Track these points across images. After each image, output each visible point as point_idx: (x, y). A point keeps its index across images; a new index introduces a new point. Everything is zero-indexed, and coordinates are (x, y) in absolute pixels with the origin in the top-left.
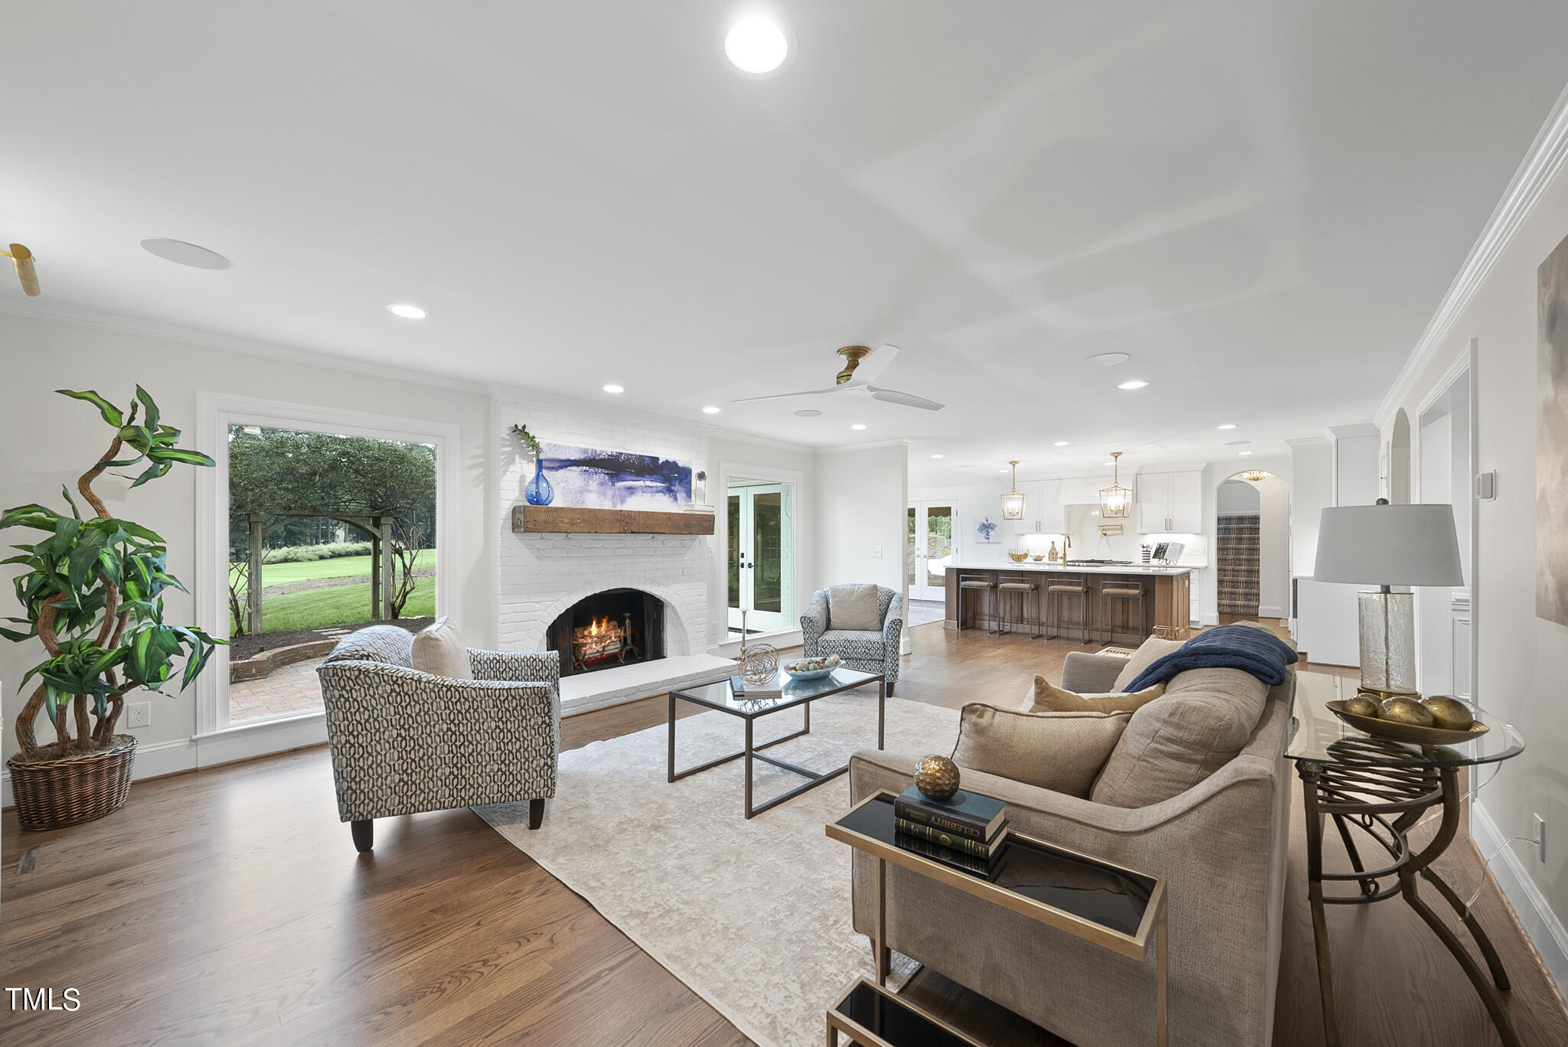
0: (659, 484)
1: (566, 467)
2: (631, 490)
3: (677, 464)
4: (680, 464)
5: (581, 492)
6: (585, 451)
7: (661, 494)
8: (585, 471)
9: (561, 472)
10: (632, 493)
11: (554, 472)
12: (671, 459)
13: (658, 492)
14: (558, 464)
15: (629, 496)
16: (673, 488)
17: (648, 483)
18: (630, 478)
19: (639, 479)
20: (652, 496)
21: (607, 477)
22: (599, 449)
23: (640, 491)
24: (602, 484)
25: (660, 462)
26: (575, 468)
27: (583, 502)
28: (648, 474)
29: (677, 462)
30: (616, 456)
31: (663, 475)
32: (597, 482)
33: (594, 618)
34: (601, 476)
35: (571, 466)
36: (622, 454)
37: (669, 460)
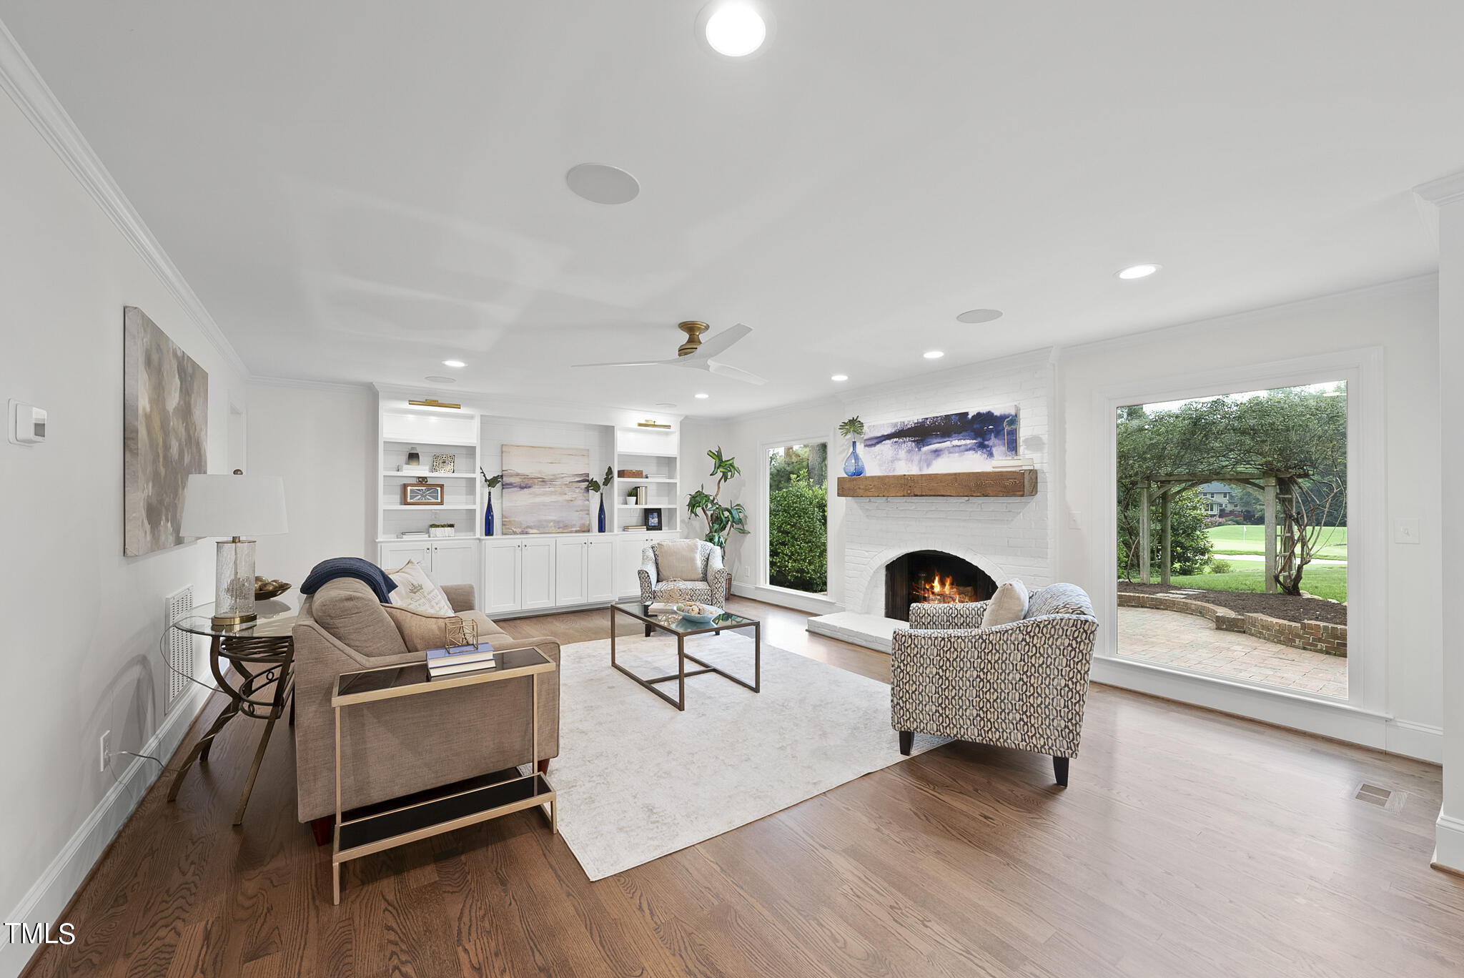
0: (968, 442)
1: (881, 442)
2: (937, 453)
3: (993, 414)
4: (997, 413)
5: (892, 461)
6: (896, 425)
7: (971, 452)
8: (896, 442)
9: (878, 446)
10: (938, 456)
11: (873, 448)
12: (984, 410)
13: (967, 450)
14: (876, 441)
15: (934, 459)
16: (986, 443)
17: (956, 442)
18: (935, 441)
19: (945, 440)
20: (960, 456)
21: (913, 444)
22: (906, 420)
23: (947, 453)
24: (909, 451)
25: (970, 416)
26: (888, 441)
27: (894, 470)
28: (955, 433)
29: (993, 411)
30: (922, 422)
31: (974, 430)
32: (905, 450)
33: (936, 573)
34: (908, 444)
35: (885, 440)
36: (927, 419)
37: (982, 412)
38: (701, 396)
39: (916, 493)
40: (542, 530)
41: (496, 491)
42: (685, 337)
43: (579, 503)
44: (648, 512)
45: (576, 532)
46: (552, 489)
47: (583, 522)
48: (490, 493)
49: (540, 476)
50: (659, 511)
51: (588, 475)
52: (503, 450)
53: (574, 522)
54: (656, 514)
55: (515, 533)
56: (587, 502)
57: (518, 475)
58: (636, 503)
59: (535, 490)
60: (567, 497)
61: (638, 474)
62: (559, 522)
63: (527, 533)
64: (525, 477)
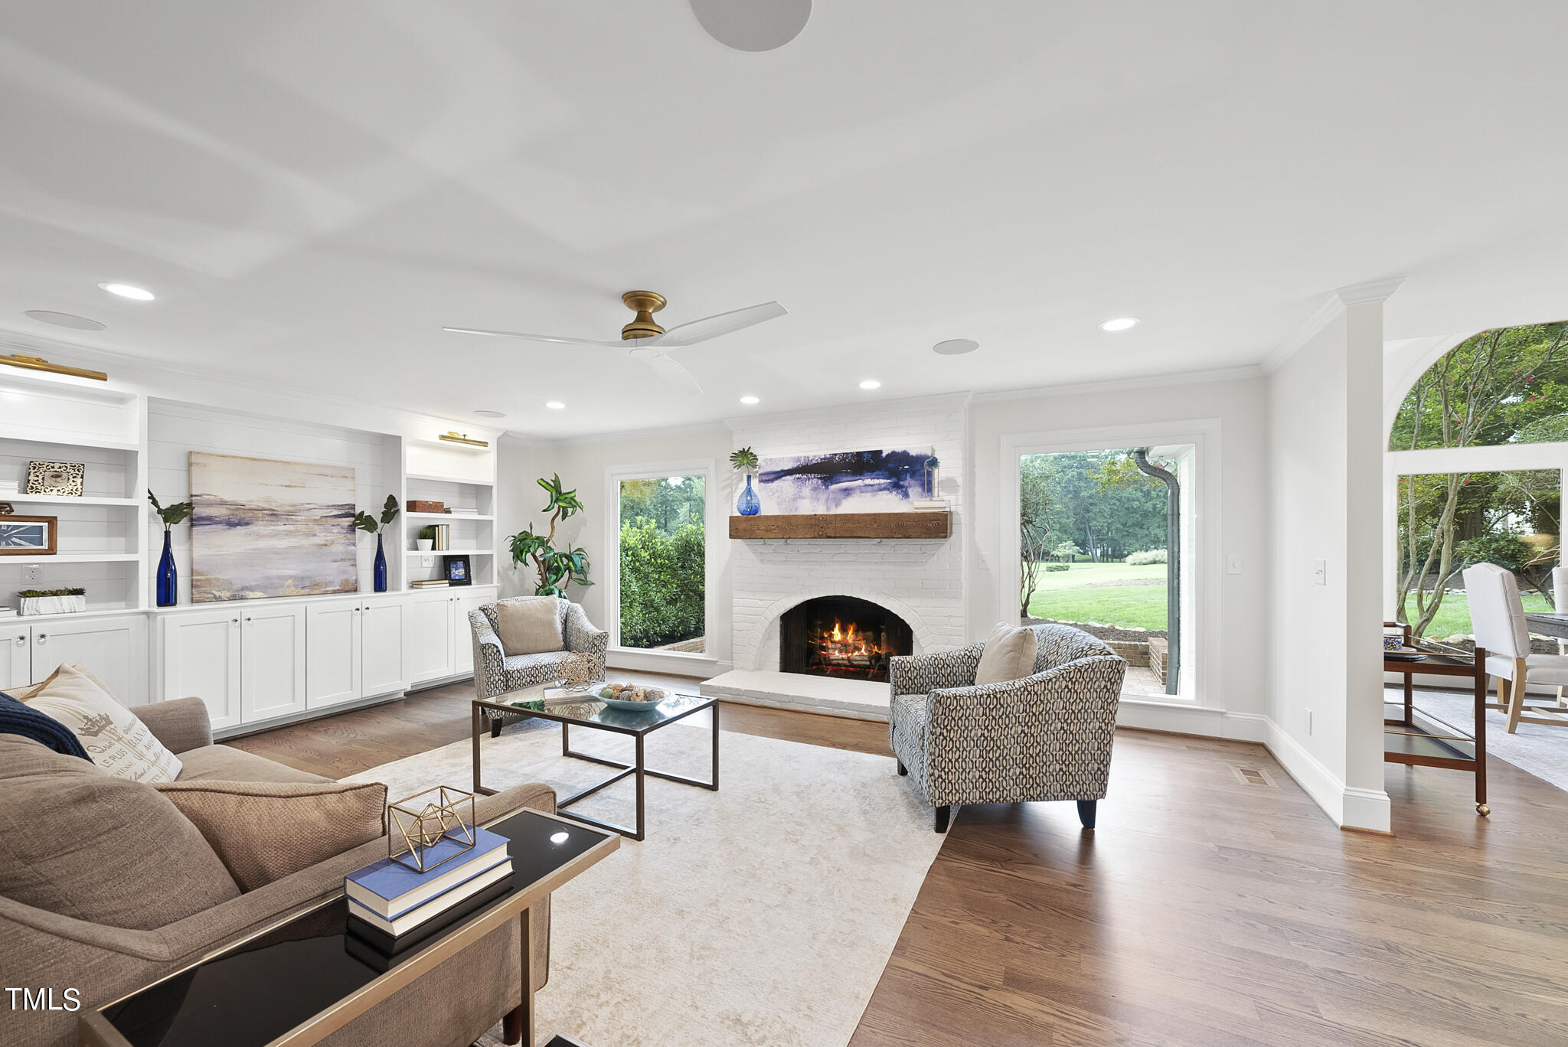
0: (882, 481)
1: (780, 477)
2: (847, 492)
3: (908, 454)
4: (913, 453)
5: (794, 500)
6: (798, 459)
7: (885, 492)
8: (798, 478)
9: (777, 483)
10: (848, 495)
11: (770, 484)
12: (899, 449)
13: (881, 490)
14: (773, 476)
15: (844, 498)
16: (902, 483)
17: (868, 481)
18: (845, 479)
19: (857, 478)
20: (873, 496)
21: (820, 481)
22: (811, 455)
23: (858, 492)
24: (815, 489)
25: (884, 455)
26: (788, 477)
27: (796, 509)
28: (868, 472)
29: (909, 451)
30: (830, 458)
31: (887, 469)
32: (810, 488)
33: (836, 620)
34: (814, 481)
35: (785, 476)
36: (836, 455)
37: (896, 451)
38: (556, 405)
39: (829, 535)
40: (272, 592)
41: (178, 530)
42: (631, 315)
43: (339, 548)
44: (448, 562)
45: (335, 592)
46: (291, 528)
47: (344, 577)
48: (167, 534)
49: (266, 506)
50: (465, 559)
51: (353, 507)
52: (190, 461)
53: (331, 578)
54: (461, 564)
55: (218, 599)
56: (354, 548)
57: (223, 503)
58: (433, 548)
59: (258, 528)
60: (317, 540)
61: (438, 508)
62: (303, 578)
63: (242, 598)
64: (238, 507)
